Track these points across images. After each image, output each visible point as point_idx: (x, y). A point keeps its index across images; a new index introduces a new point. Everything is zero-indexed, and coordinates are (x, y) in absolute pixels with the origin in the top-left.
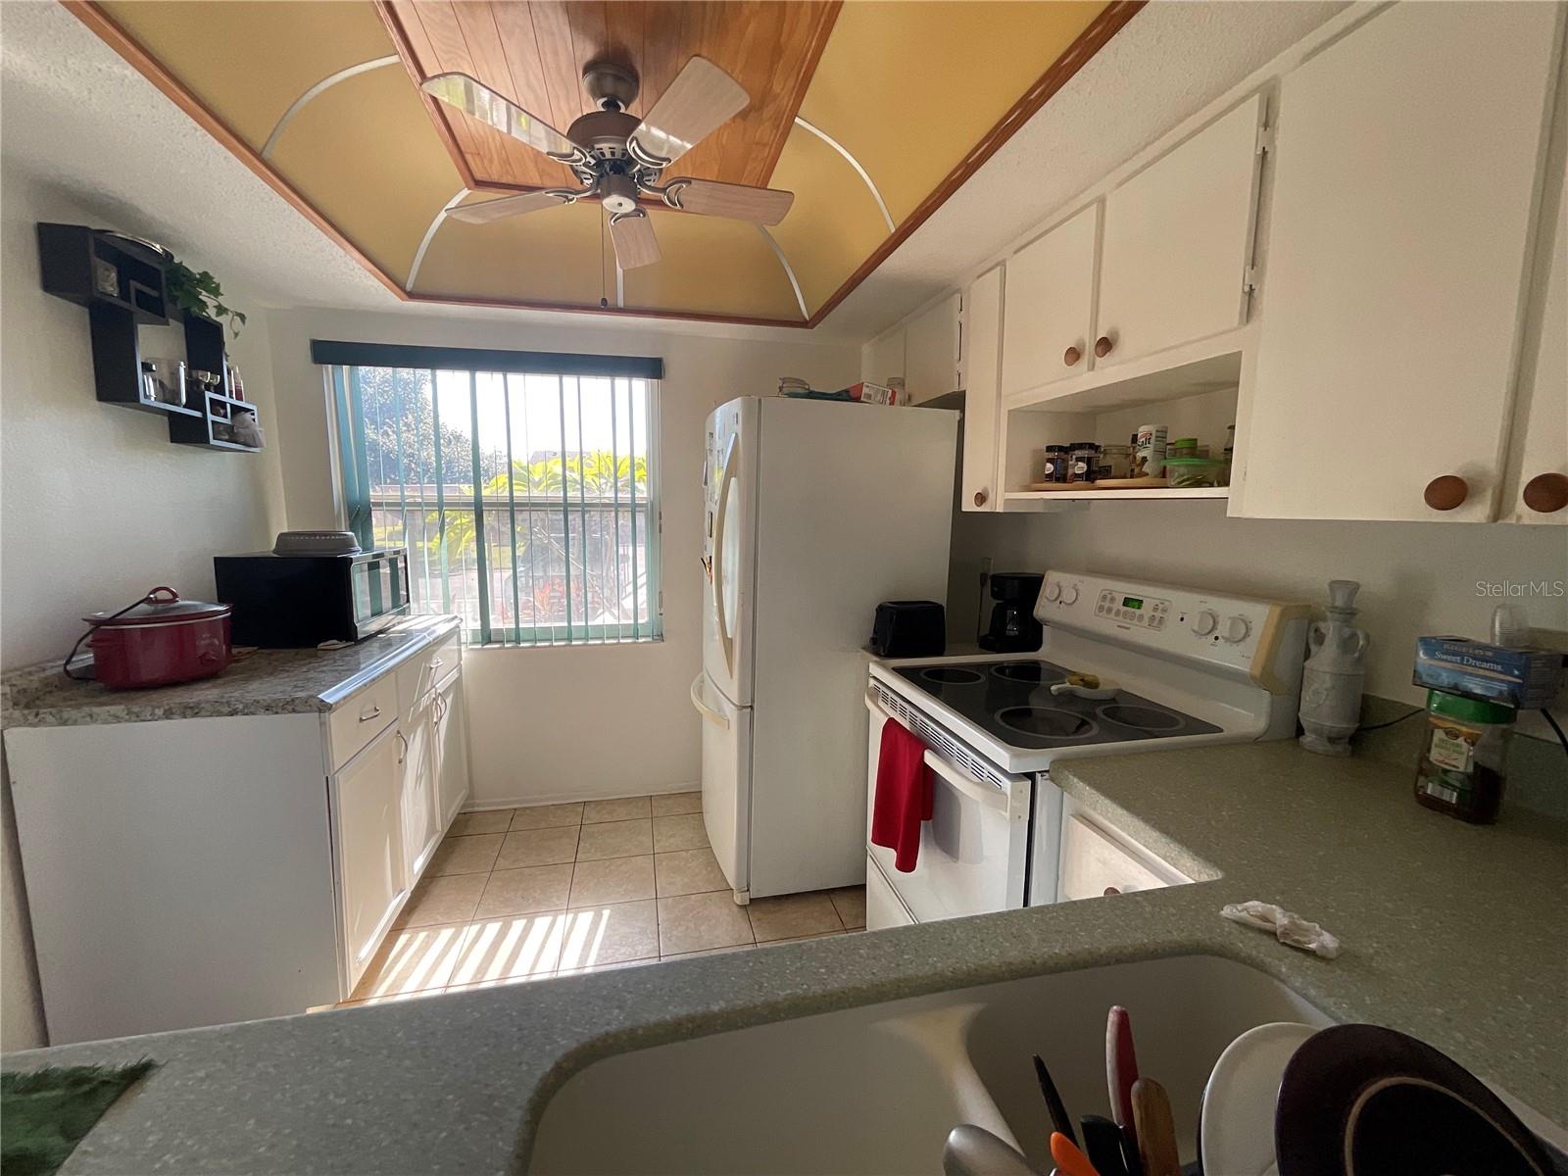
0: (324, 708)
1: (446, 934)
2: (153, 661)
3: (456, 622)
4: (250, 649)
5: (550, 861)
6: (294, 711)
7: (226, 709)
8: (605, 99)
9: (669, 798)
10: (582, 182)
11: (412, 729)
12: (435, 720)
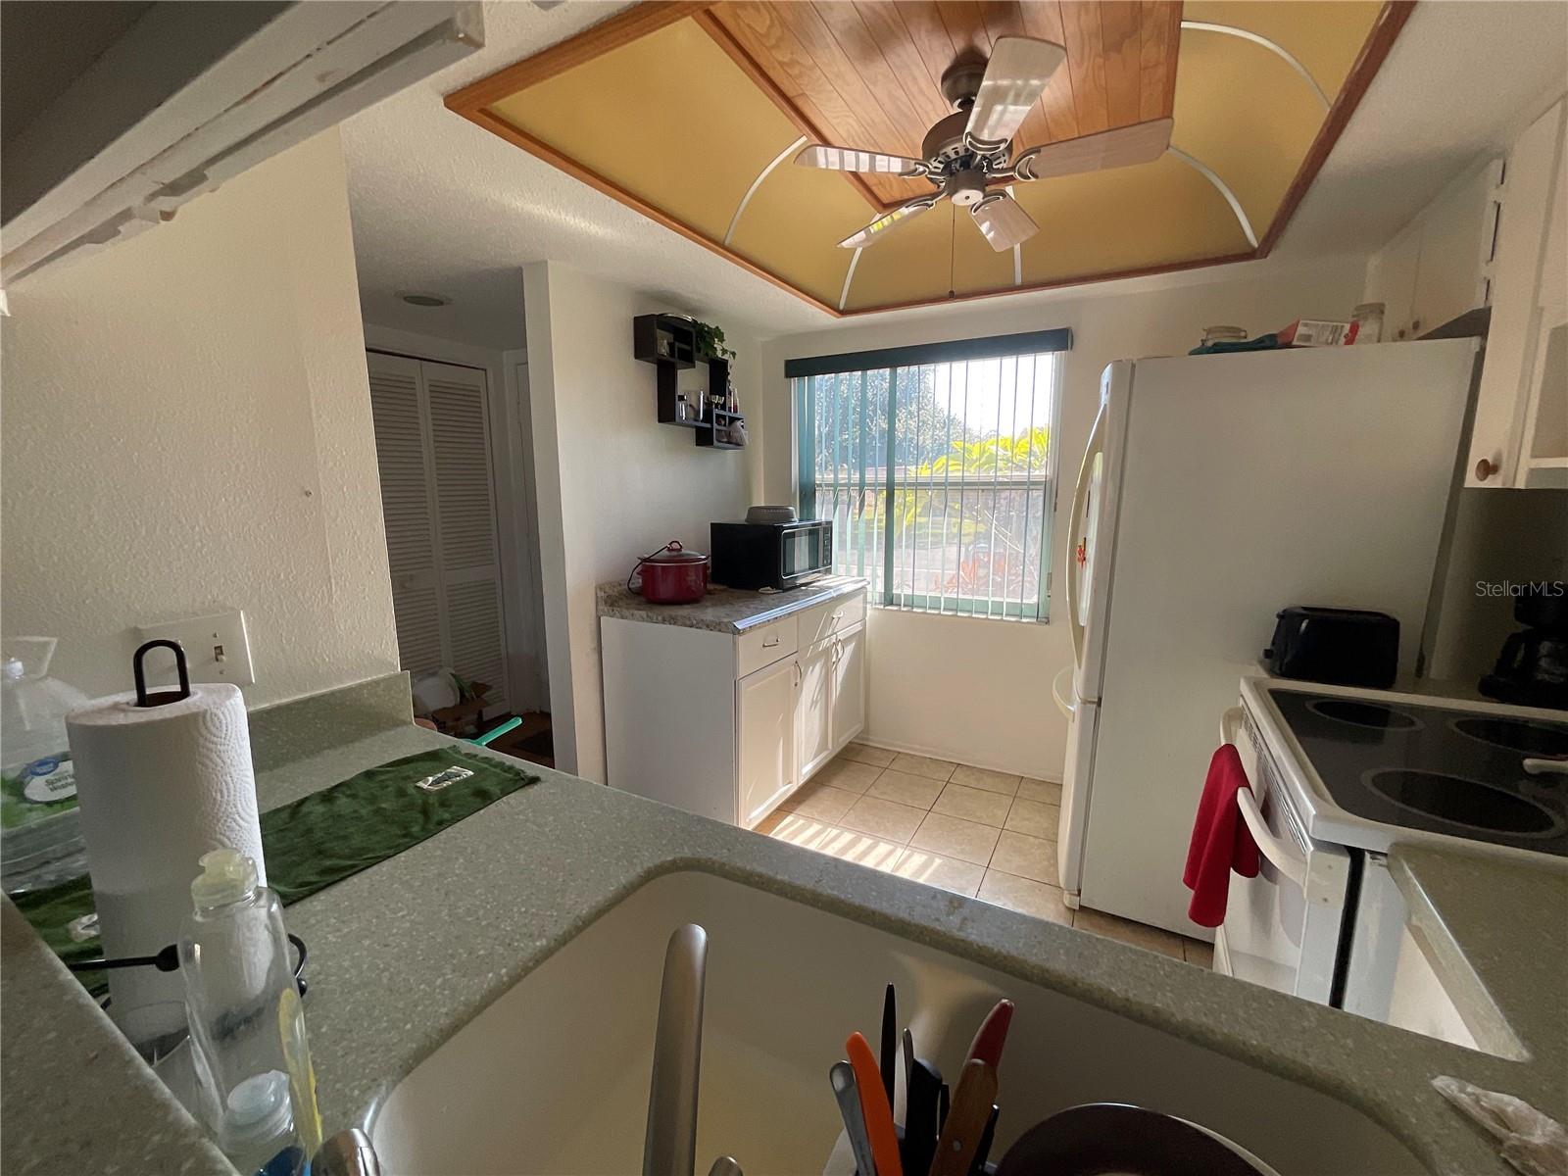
0: (736, 632)
1: (816, 827)
2: (666, 589)
3: (865, 583)
4: (722, 587)
5: (909, 803)
6: (720, 631)
7: (688, 623)
8: (960, 100)
9: (1039, 785)
10: (939, 186)
11: (813, 661)
12: (834, 660)
